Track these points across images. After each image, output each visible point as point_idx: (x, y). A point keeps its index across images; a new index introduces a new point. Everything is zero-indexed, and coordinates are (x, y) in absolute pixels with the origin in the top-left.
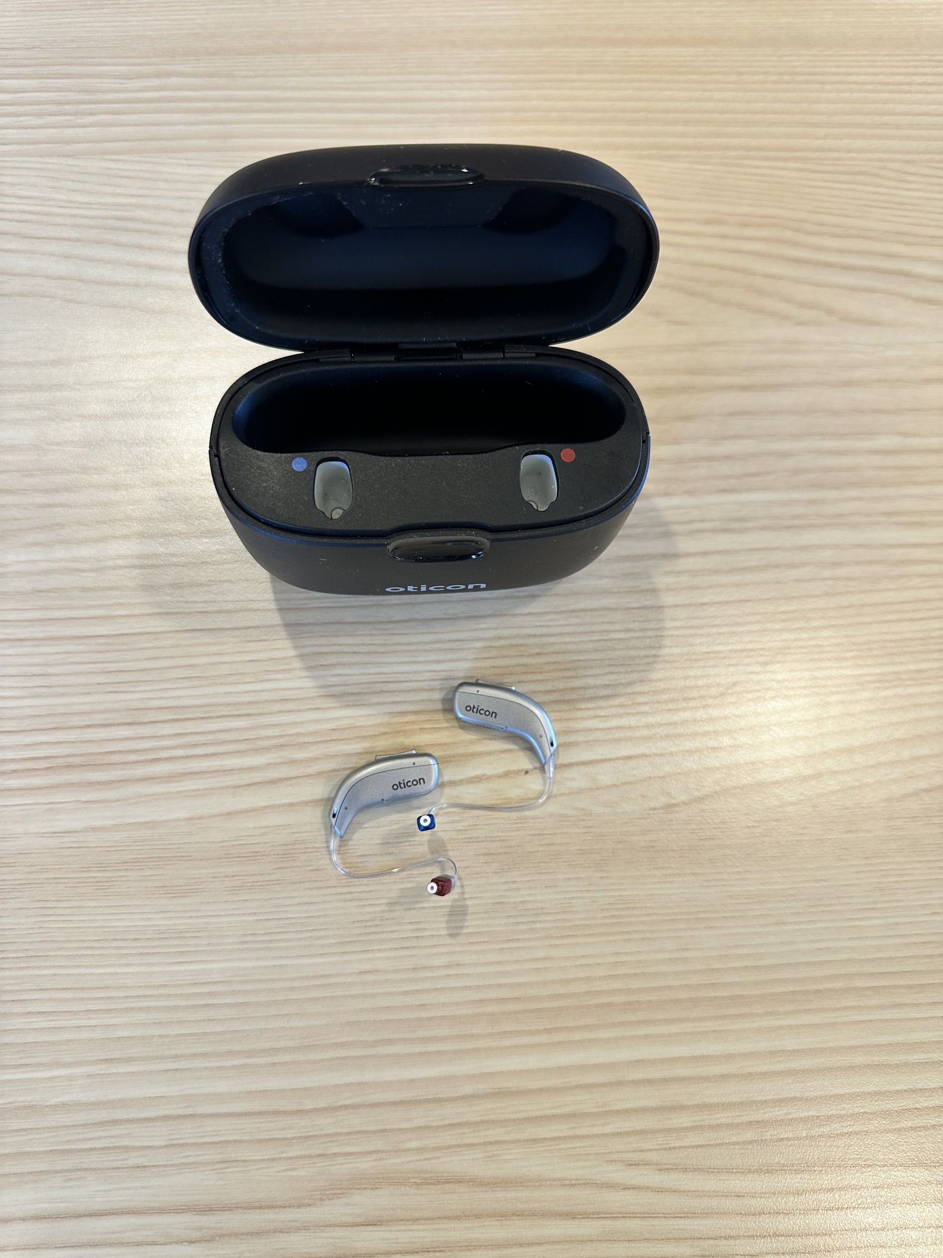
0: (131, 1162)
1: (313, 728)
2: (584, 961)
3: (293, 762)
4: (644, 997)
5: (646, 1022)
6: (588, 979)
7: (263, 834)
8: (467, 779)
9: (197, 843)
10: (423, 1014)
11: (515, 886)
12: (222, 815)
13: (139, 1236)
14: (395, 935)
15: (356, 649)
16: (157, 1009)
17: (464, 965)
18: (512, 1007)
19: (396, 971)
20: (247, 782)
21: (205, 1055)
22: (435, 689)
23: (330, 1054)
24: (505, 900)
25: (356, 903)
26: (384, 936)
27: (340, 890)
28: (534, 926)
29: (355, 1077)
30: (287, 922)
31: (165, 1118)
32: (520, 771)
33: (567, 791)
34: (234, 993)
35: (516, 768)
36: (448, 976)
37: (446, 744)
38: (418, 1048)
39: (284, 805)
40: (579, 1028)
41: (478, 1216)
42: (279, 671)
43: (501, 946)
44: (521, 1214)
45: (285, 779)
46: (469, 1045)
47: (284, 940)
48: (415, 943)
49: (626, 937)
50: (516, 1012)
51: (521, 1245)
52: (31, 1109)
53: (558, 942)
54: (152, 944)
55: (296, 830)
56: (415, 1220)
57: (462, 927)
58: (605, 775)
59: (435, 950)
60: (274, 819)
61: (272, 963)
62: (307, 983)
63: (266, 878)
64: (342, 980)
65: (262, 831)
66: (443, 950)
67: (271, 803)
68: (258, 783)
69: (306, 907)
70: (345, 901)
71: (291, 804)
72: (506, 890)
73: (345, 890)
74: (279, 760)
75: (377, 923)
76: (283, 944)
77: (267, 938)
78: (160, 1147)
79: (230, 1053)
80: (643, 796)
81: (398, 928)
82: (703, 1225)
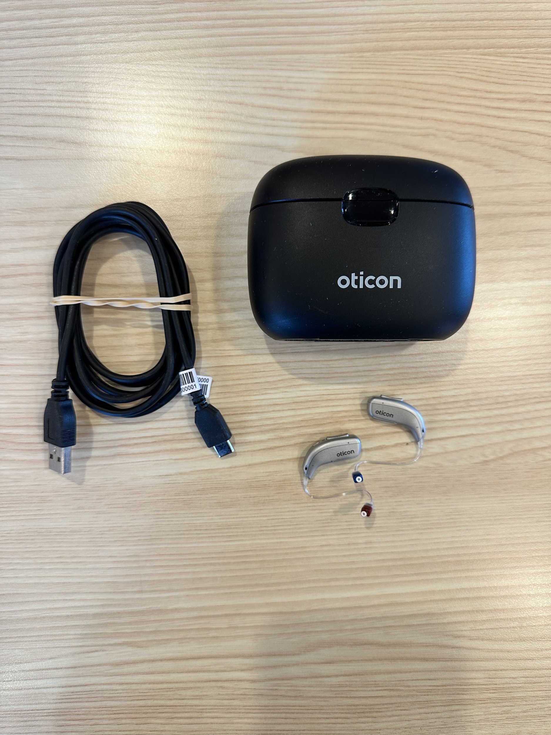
0: (211, 635)
1: (291, 420)
2: (436, 541)
3: (282, 438)
4: (466, 558)
5: (467, 570)
6: (438, 549)
7: (268, 476)
8: (375, 447)
9: (235, 480)
10: (353, 566)
11: (400, 503)
12: (246, 466)
13: (217, 668)
14: (338, 528)
15: (313, 376)
16: (219, 564)
17: (374, 542)
18: (399, 563)
19: (339, 545)
20: (259, 448)
21: (244, 586)
22: (357, 398)
23: (307, 585)
24: (395, 511)
25: (318, 511)
26: (332, 528)
27: (309, 505)
28: (410, 524)
29: (320, 596)
30: (283, 520)
31: (226, 615)
32: (404, 443)
33: (429, 454)
34: (257, 556)
35: (401, 442)
36: (366, 548)
37: (363, 429)
38: (351, 583)
39: (278, 461)
40: (432, 573)
41: (380, 660)
42: (272, 389)
43: (393, 533)
44: (402, 659)
45: (278, 447)
46: (377, 581)
47: (281, 530)
48: (348, 532)
49: (458, 529)
50: (400, 565)
51: (401, 672)
52: (160, 611)
53: (423, 531)
54: (214, 532)
55: (285, 474)
56: (350, 661)
57: (373, 524)
58: (450, 445)
59: (359, 535)
60: (272, 468)
61: (276, 541)
62: (294, 551)
63: (271, 498)
64: (312, 549)
65: (267, 474)
66: (363, 535)
67: (271, 460)
68: (264, 449)
69: (292, 513)
70: (312, 510)
71: (282, 460)
72: (396, 505)
73: (311, 505)
74: (274, 437)
75: (329, 521)
76: (281, 531)
77: (273, 528)
78: (225, 628)
79: (257, 585)
80: (471, 456)
81: (340, 524)
82: (491, 665)
